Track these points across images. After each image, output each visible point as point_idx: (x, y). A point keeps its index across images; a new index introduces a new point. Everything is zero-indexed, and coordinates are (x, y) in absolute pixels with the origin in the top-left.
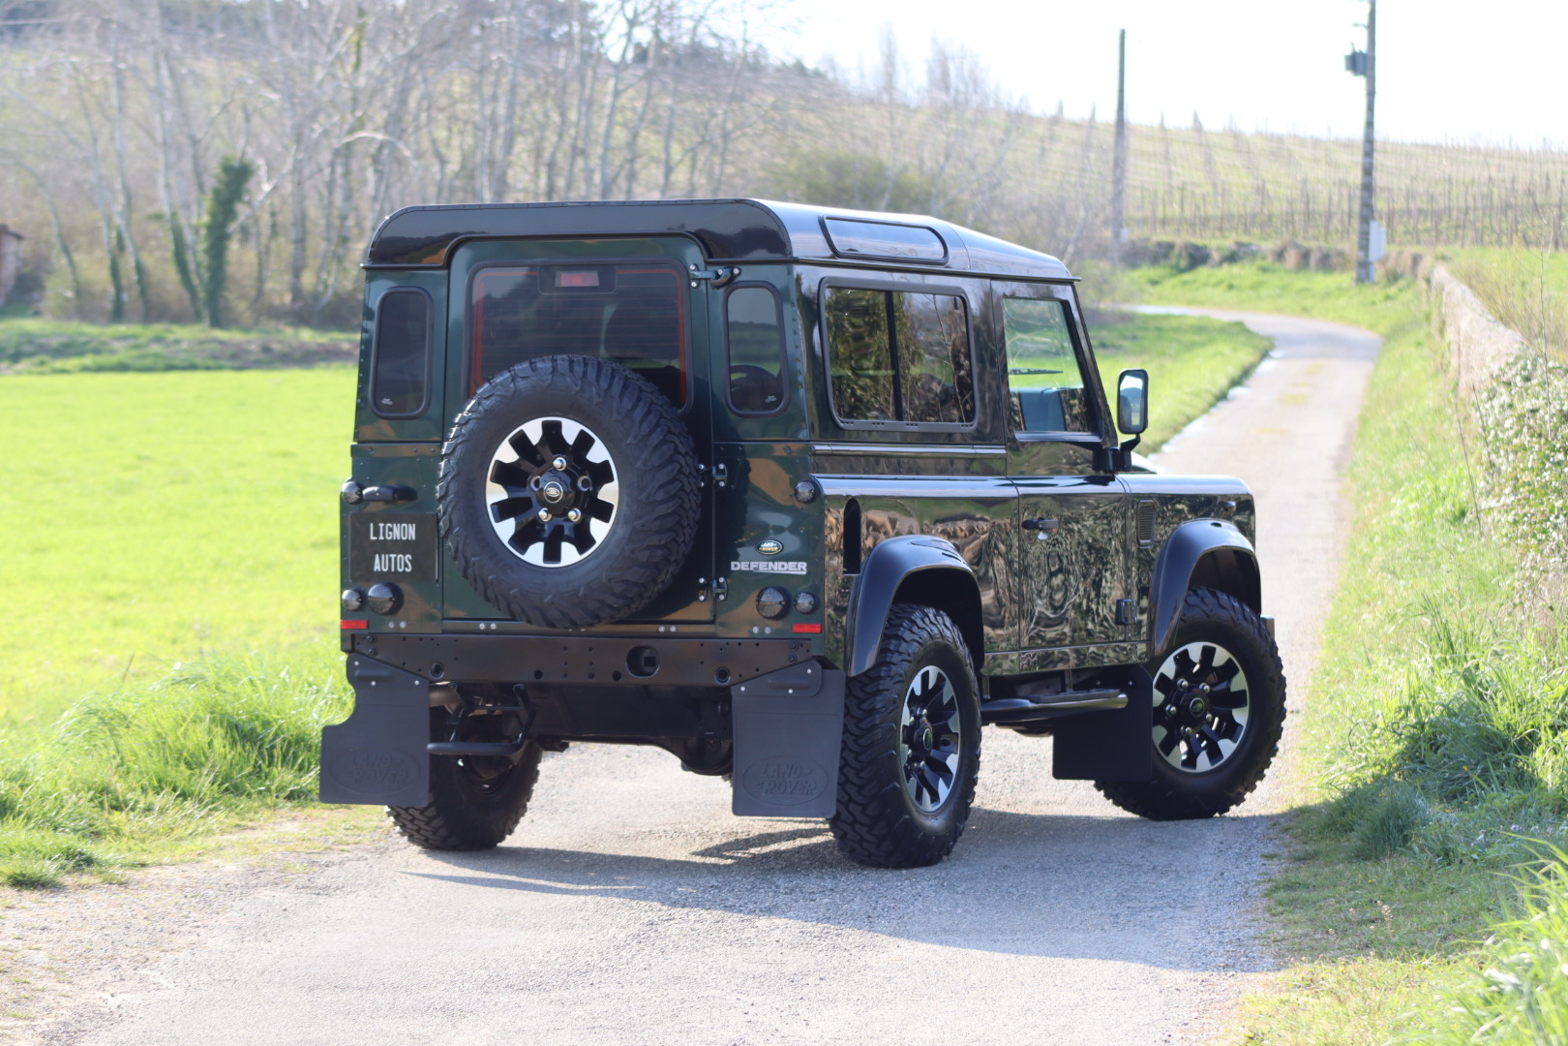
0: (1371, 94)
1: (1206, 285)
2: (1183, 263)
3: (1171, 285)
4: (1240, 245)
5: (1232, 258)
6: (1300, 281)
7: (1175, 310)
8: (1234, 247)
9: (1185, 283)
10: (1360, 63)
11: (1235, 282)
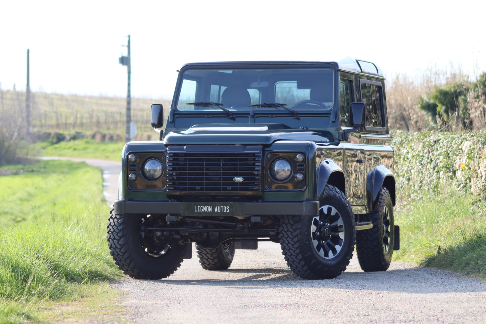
0: (129, 73)
1: (65, 149)
2: (55, 140)
3: (50, 149)
4: (77, 133)
5: (74, 138)
6: (102, 147)
7: (56, 158)
8: (75, 134)
9: (56, 148)
10: (125, 61)
11: (77, 147)
